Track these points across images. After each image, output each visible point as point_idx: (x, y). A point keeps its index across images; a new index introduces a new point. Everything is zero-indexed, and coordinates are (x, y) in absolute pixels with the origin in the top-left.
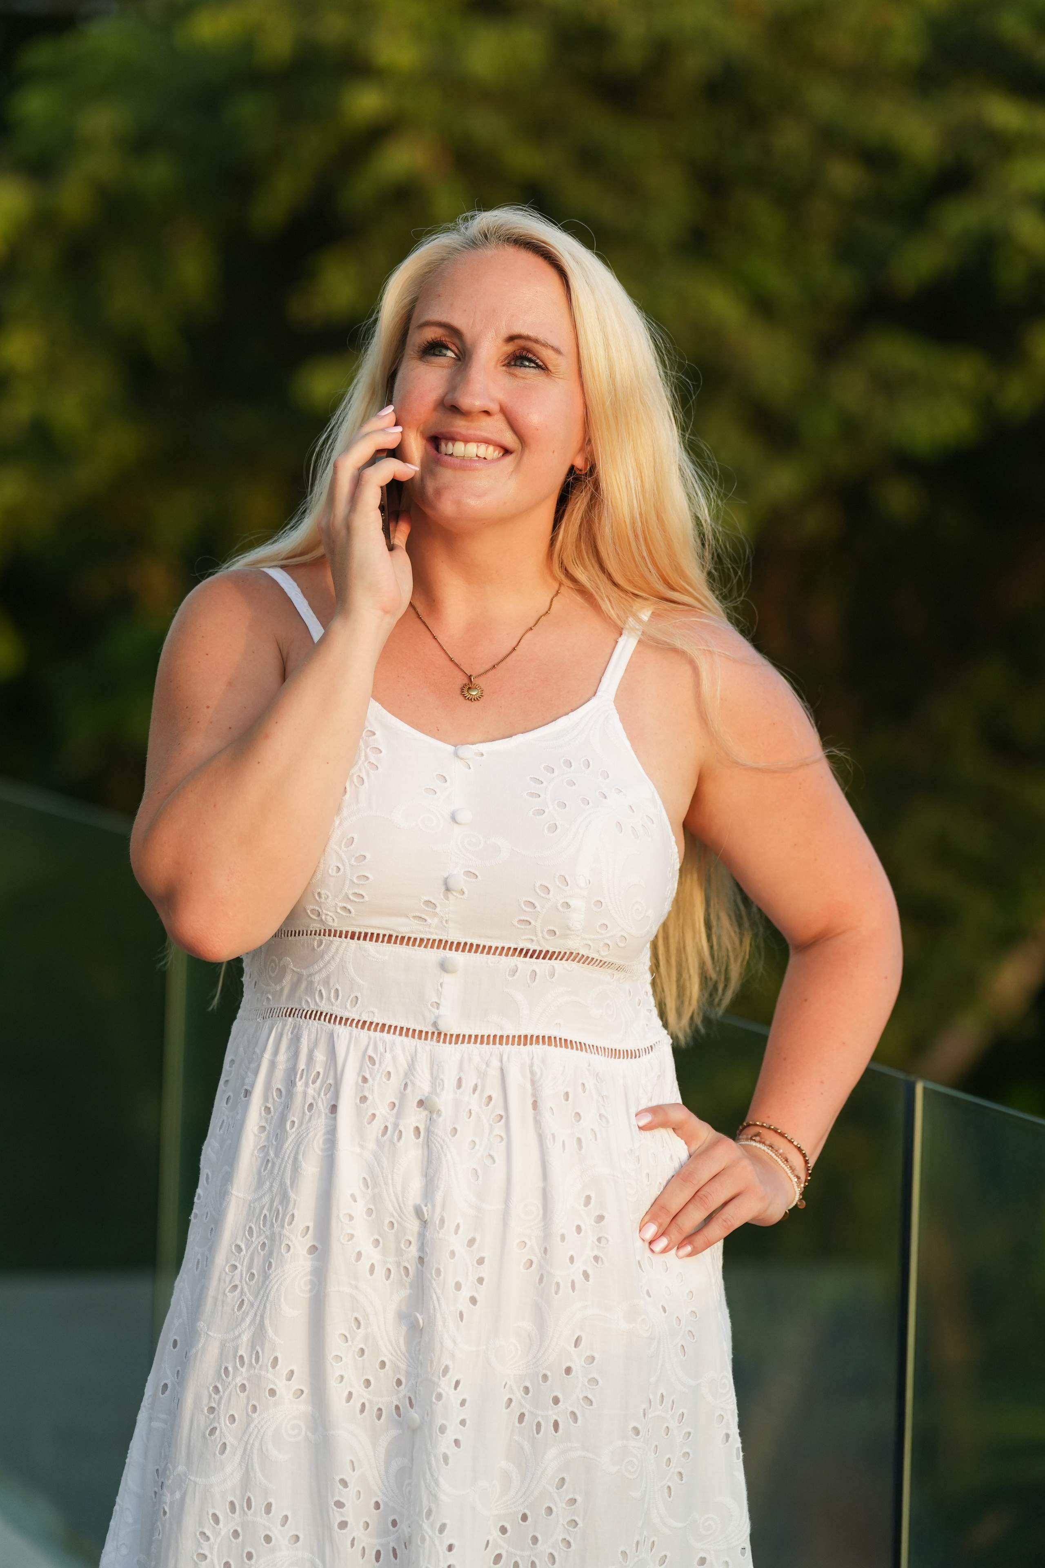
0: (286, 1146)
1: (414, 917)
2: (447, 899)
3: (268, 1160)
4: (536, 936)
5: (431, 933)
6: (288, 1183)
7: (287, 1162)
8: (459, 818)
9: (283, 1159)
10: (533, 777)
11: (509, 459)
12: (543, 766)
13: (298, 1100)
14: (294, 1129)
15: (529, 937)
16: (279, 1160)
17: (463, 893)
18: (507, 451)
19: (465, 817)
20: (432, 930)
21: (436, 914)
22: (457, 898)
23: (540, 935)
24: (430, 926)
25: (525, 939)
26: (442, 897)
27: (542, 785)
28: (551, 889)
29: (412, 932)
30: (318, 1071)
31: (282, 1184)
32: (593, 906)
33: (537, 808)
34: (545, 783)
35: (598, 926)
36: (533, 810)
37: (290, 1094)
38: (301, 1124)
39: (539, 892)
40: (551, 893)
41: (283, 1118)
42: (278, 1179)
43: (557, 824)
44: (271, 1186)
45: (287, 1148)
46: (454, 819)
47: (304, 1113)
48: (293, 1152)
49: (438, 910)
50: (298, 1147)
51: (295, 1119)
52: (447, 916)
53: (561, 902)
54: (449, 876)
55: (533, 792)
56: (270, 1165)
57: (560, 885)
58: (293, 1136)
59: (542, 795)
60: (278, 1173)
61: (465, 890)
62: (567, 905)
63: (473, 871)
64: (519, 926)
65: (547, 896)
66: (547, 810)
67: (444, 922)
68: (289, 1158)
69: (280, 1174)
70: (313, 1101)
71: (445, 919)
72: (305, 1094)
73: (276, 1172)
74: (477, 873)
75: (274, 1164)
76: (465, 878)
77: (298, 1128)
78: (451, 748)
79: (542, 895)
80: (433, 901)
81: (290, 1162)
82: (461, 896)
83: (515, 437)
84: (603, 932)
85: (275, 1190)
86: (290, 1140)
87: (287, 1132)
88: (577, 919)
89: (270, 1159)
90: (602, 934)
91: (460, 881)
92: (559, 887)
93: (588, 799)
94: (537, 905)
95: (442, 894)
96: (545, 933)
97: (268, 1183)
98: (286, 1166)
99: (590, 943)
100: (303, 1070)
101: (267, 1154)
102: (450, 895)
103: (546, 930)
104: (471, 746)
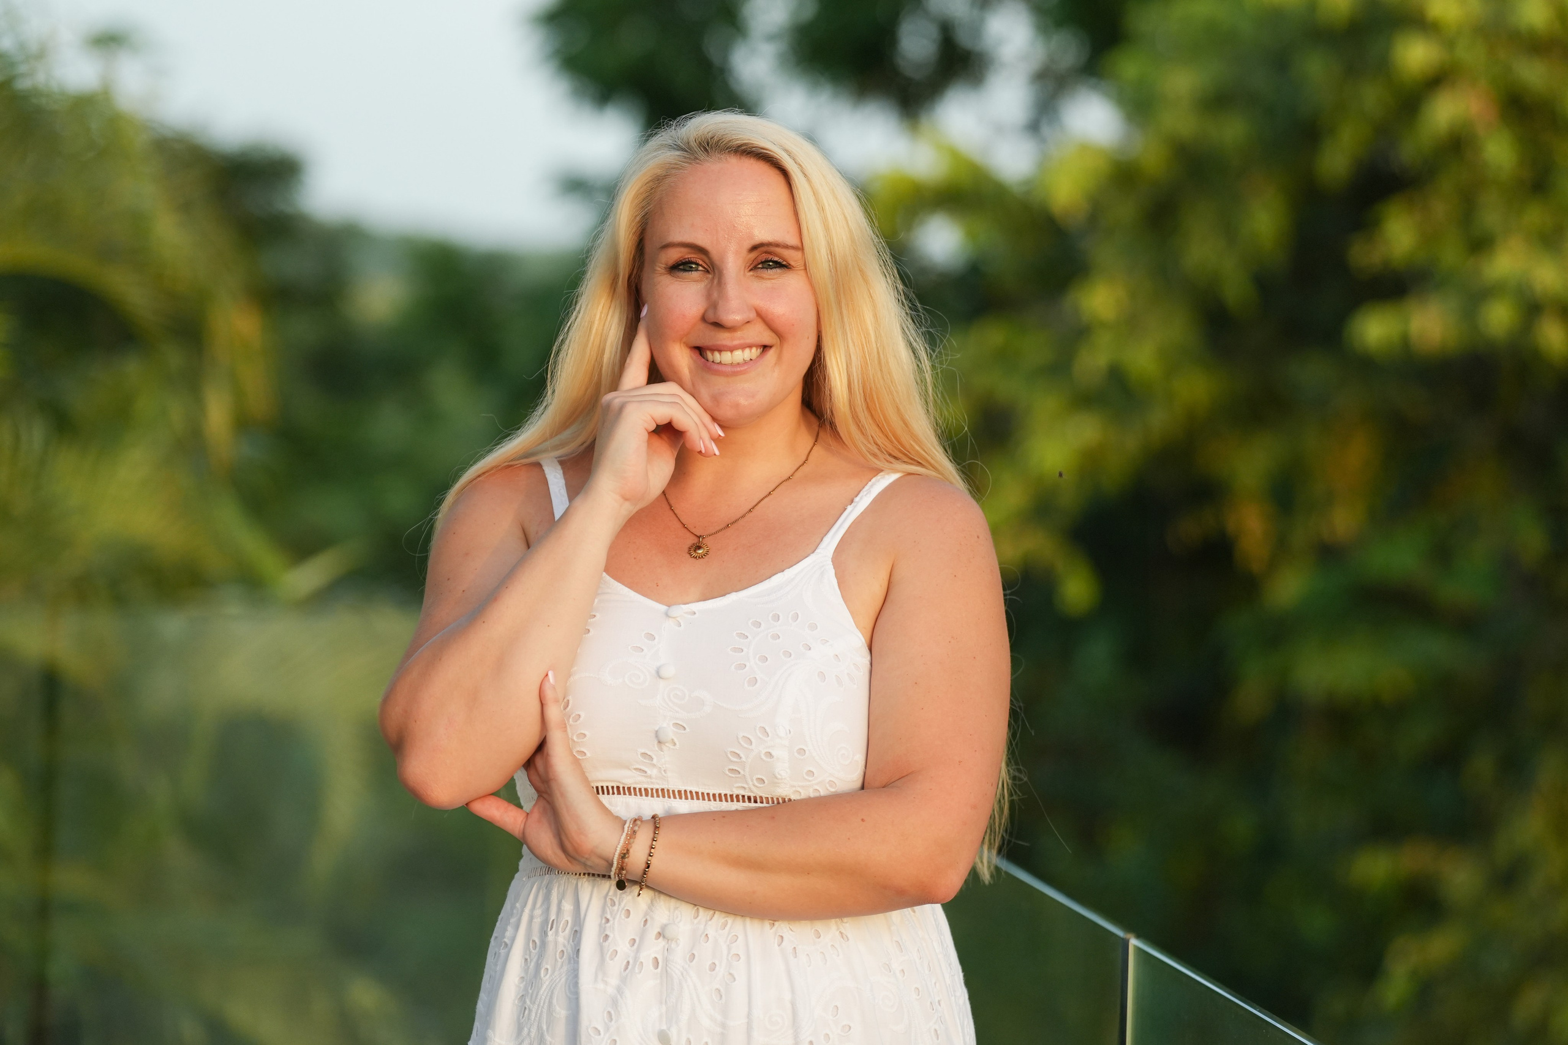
0: (541, 992)
1: (636, 769)
2: (662, 750)
3: (525, 1008)
4: (747, 784)
5: (652, 783)
6: (545, 1027)
7: (543, 1007)
8: (663, 673)
9: (539, 1005)
10: (739, 632)
11: (771, 354)
12: (751, 621)
13: (550, 947)
14: (548, 976)
15: (740, 785)
16: (536, 1007)
17: (675, 744)
18: (765, 348)
19: (669, 671)
20: (653, 780)
21: (654, 765)
22: (670, 748)
23: (751, 783)
24: (650, 777)
25: (738, 787)
26: (657, 749)
27: (746, 640)
28: (753, 740)
29: (636, 783)
30: (566, 919)
31: (539, 1028)
32: (796, 754)
33: (739, 663)
34: (750, 637)
35: (804, 773)
36: (734, 664)
37: (544, 944)
38: (553, 972)
39: (742, 743)
40: (754, 744)
41: (538, 967)
42: (536, 1024)
43: (757, 678)
44: (529, 1031)
45: (542, 995)
46: (658, 674)
47: (556, 960)
48: (548, 998)
49: (655, 761)
50: (552, 993)
51: (548, 967)
52: (664, 766)
53: (763, 752)
54: (659, 728)
55: (736, 647)
56: (527, 1012)
57: (761, 736)
58: (547, 983)
59: (745, 650)
60: (535, 1019)
61: (676, 740)
62: (769, 755)
63: (681, 723)
64: (730, 775)
65: (750, 747)
66: (748, 664)
67: (663, 773)
68: (544, 1004)
69: (537, 1019)
70: (563, 949)
71: (663, 769)
72: (556, 943)
73: (533, 1017)
74: (685, 725)
75: (530, 1010)
76: (675, 729)
77: (551, 976)
78: (663, 608)
79: (746, 746)
80: (649, 753)
81: (546, 1007)
82: (673, 747)
83: (773, 335)
84: (810, 779)
85: (533, 1035)
86: (545, 986)
87: (542, 980)
88: (783, 769)
89: (527, 1007)
90: (810, 781)
91: (670, 732)
92: (760, 738)
93: (790, 651)
94: (742, 755)
95: (656, 746)
96: (755, 782)
97: (526, 1029)
98: (542, 1011)
99: (799, 789)
100: (553, 920)
101: (525, 1002)
102: (664, 748)
103: (754, 778)
104: (683, 606)
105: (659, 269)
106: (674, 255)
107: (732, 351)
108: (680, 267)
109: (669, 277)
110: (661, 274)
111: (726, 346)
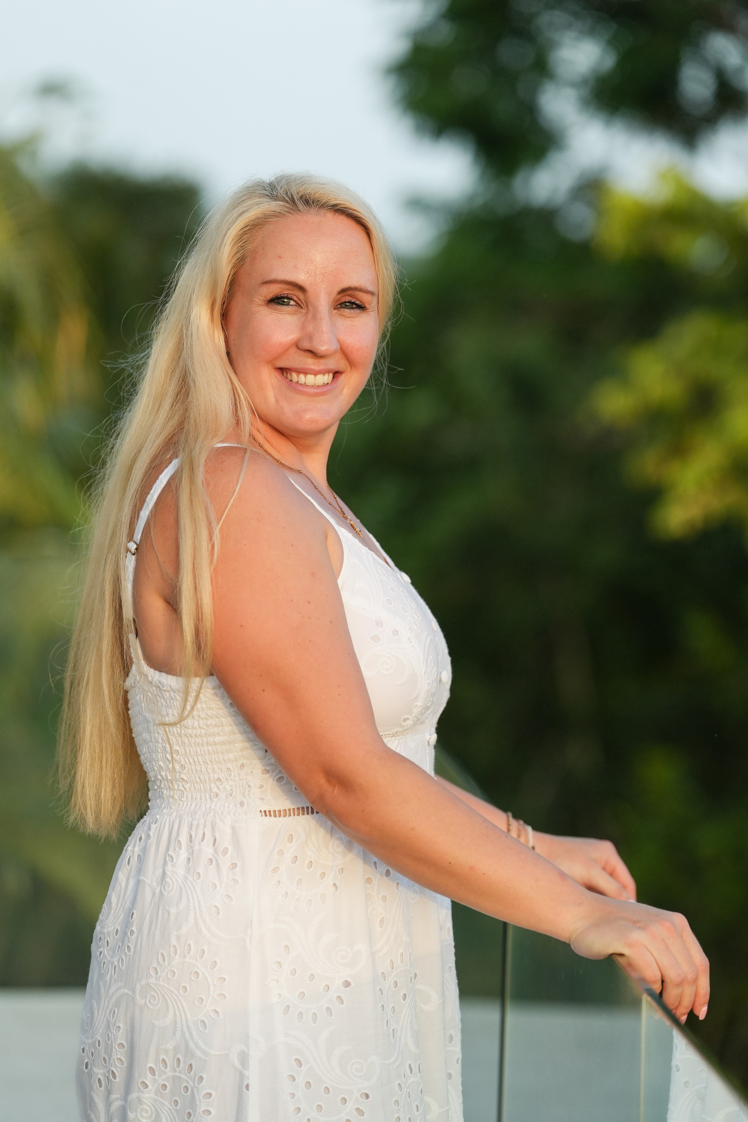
83: (347, 364)
105: (258, 301)
106: (274, 290)
107: (315, 375)
108: (277, 300)
109: (267, 308)
110: (259, 305)
111: (311, 369)
